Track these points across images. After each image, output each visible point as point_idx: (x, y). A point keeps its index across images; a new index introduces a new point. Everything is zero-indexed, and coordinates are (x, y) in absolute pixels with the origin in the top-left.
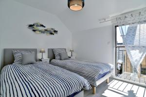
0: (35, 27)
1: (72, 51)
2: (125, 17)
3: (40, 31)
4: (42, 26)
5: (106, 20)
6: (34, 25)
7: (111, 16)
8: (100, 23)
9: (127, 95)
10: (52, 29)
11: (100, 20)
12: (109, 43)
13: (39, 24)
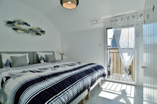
0: (16, 24)
1: (62, 54)
2: (116, 20)
3: (23, 30)
4: (26, 24)
5: (98, 22)
6: (14, 22)
7: (103, 18)
8: (93, 24)
9: (120, 93)
10: (39, 29)
11: (92, 21)
12: (100, 45)
13: (22, 22)
